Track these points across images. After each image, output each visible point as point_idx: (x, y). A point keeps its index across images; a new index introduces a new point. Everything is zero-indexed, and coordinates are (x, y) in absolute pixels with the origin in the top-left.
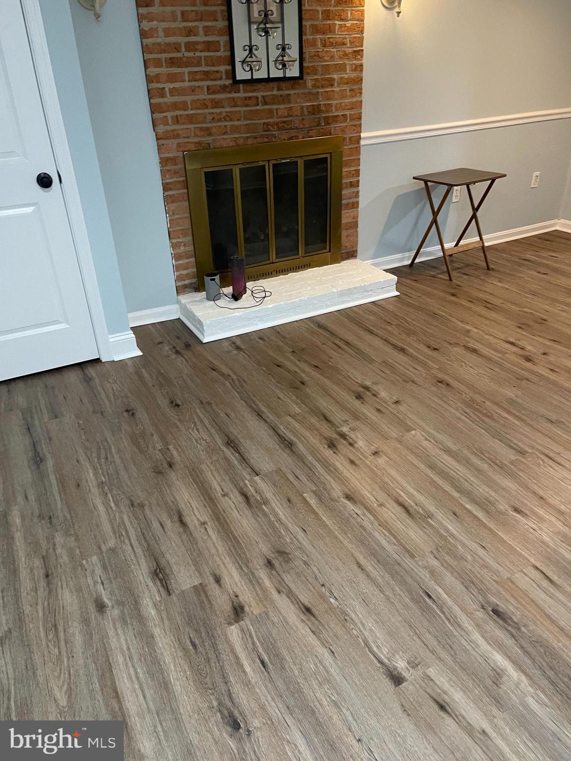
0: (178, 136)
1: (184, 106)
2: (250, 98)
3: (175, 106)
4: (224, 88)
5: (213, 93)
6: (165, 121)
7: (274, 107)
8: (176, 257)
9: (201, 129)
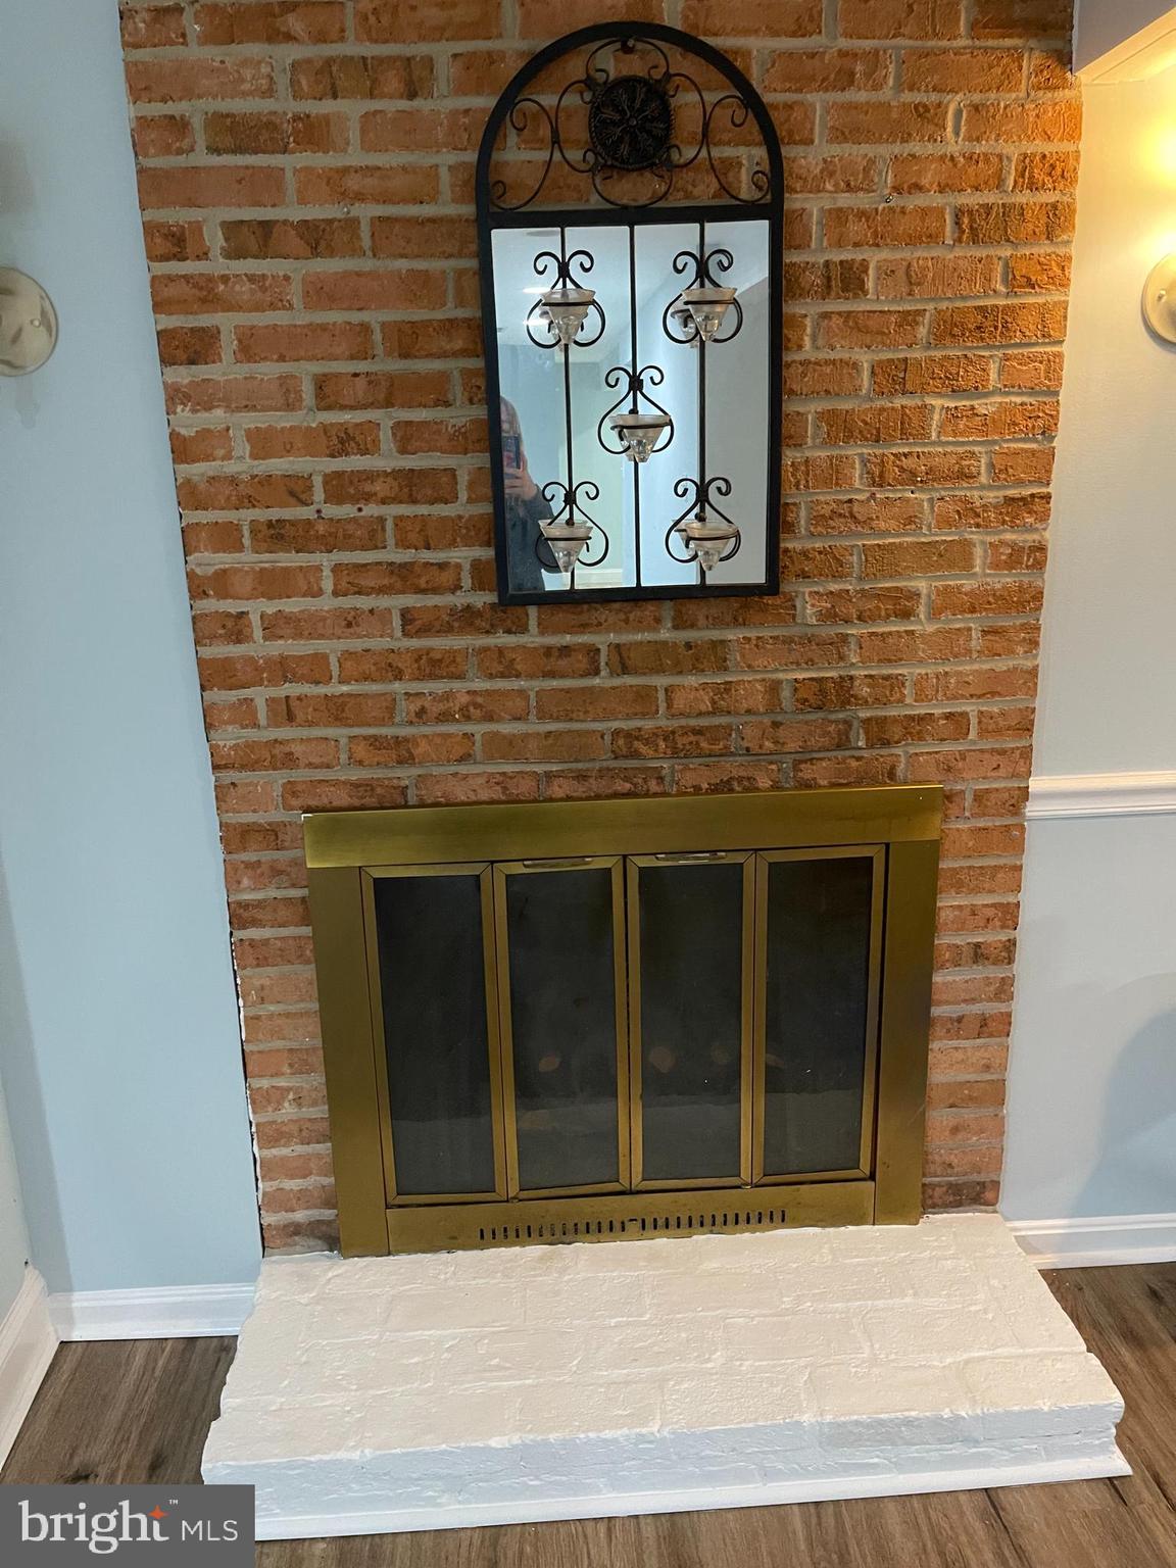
0: (290, 761)
1: (316, 667)
2: (565, 651)
3: (283, 669)
4: (467, 619)
5: (425, 631)
6: (245, 714)
7: (661, 681)
8: (266, 1135)
9: (375, 742)
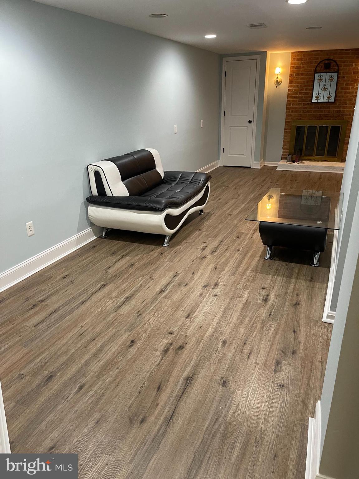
0: (292, 116)
1: (295, 108)
2: (316, 107)
3: (293, 108)
4: (308, 104)
5: (305, 105)
6: (289, 112)
7: (324, 110)
8: (284, 149)
9: (299, 114)
